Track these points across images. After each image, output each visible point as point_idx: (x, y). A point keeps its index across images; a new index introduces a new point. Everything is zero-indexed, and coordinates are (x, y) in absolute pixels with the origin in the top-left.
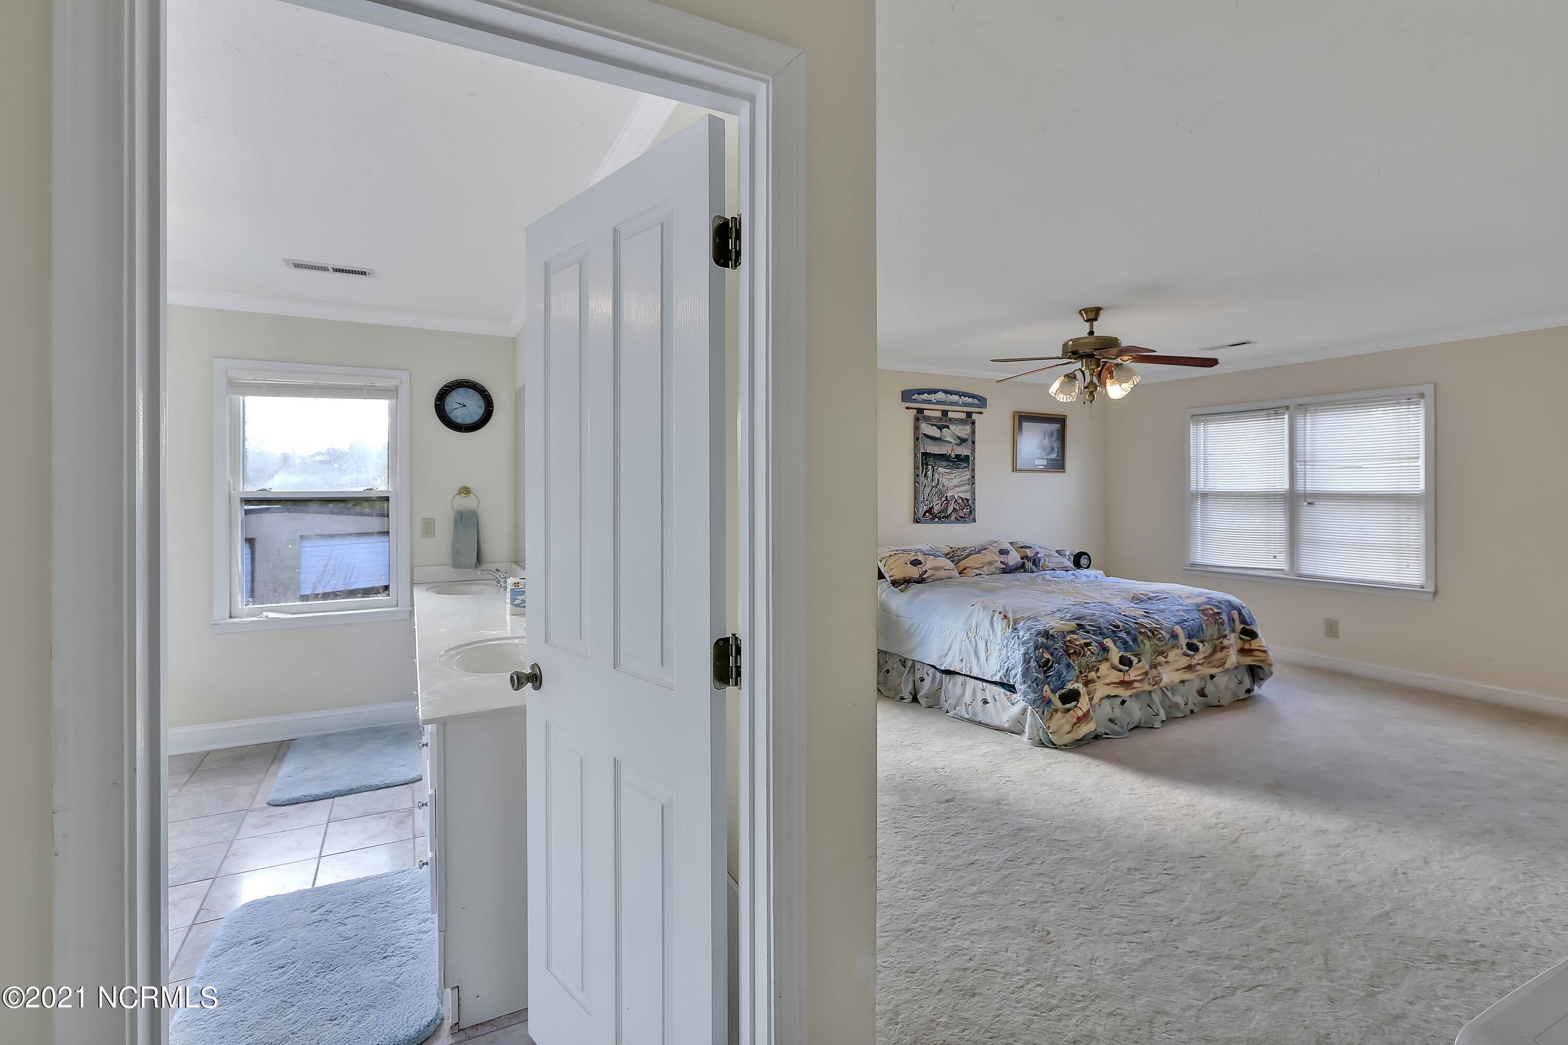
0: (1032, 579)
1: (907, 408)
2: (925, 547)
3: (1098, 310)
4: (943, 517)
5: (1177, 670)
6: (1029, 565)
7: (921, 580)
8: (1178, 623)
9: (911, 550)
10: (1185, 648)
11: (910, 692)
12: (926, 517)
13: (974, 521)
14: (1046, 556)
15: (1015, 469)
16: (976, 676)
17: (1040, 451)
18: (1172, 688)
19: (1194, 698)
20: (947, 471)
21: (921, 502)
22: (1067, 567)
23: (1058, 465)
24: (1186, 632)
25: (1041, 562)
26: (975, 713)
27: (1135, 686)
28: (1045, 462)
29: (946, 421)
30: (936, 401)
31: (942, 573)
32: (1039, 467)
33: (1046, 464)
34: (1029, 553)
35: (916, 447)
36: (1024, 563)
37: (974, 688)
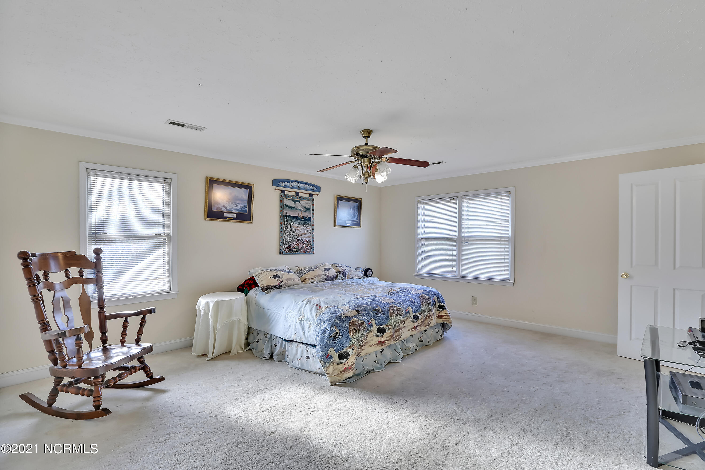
0: (340, 284)
1: (275, 190)
2: (283, 268)
3: (370, 131)
4: (296, 251)
5: (409, 330)
6: (340, 276)
7: (279, 287)
8: (409, 305)
9: (274, 270)
10: (412, 318)
11: (269, 353)
12: (287, 251)
13: (313, 253)
14: (349, 271)
15: (335, 225)
16: (304, 342)
17: (348, 216)
18: (407, 340)
19: (417, 342)
20: (299, 225)
21: (284, 243)
22: (360, 277)
23: (357, 224)
24: (413, 310)
25: (347, 274)
26: (302, 365)
27: (386, 343)
28: (351, 222)
29: (298, 198)
30: (292, 186)
31: (292, 282)
32: (347, 225)
33: (351, 223)
34: (341, 269)
35: (281, 211)
36: (337, 275)
37: (302, 350)
